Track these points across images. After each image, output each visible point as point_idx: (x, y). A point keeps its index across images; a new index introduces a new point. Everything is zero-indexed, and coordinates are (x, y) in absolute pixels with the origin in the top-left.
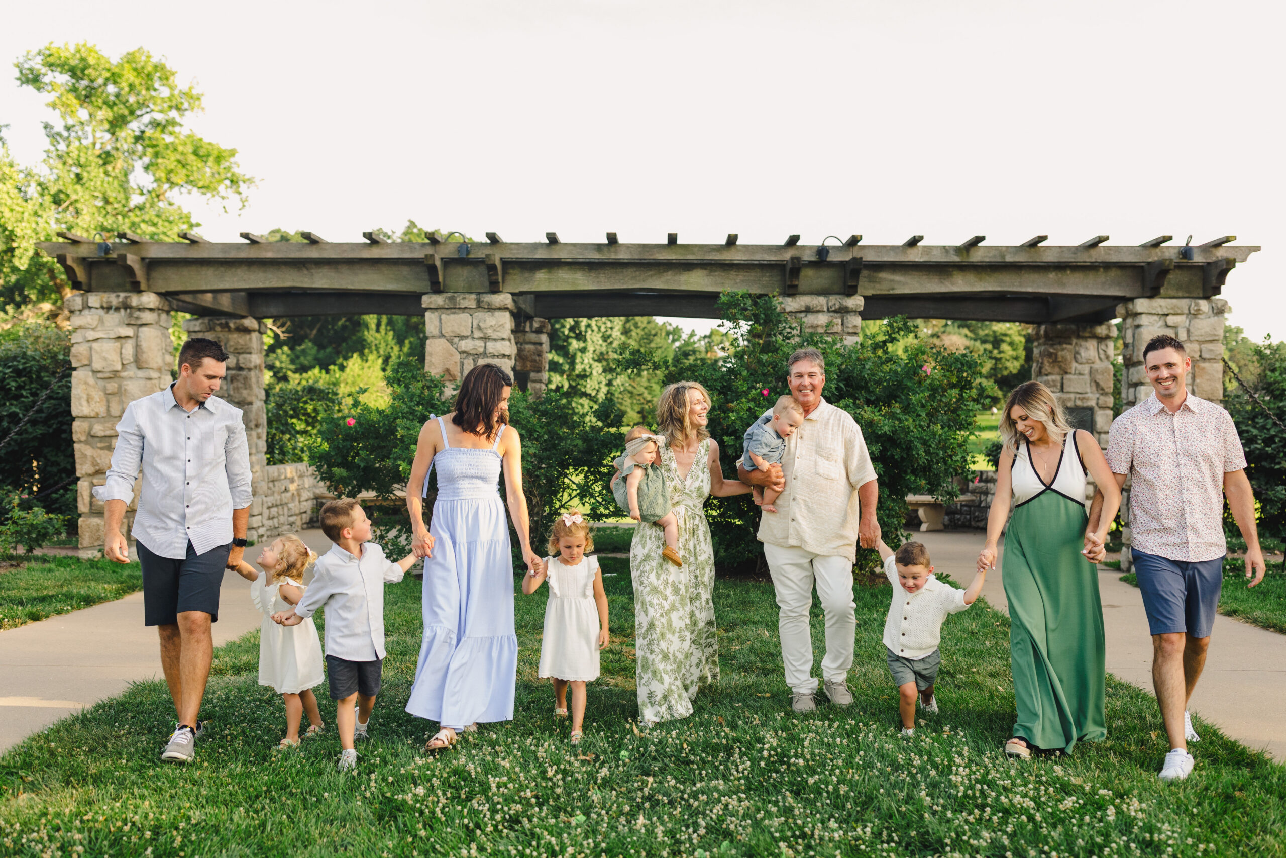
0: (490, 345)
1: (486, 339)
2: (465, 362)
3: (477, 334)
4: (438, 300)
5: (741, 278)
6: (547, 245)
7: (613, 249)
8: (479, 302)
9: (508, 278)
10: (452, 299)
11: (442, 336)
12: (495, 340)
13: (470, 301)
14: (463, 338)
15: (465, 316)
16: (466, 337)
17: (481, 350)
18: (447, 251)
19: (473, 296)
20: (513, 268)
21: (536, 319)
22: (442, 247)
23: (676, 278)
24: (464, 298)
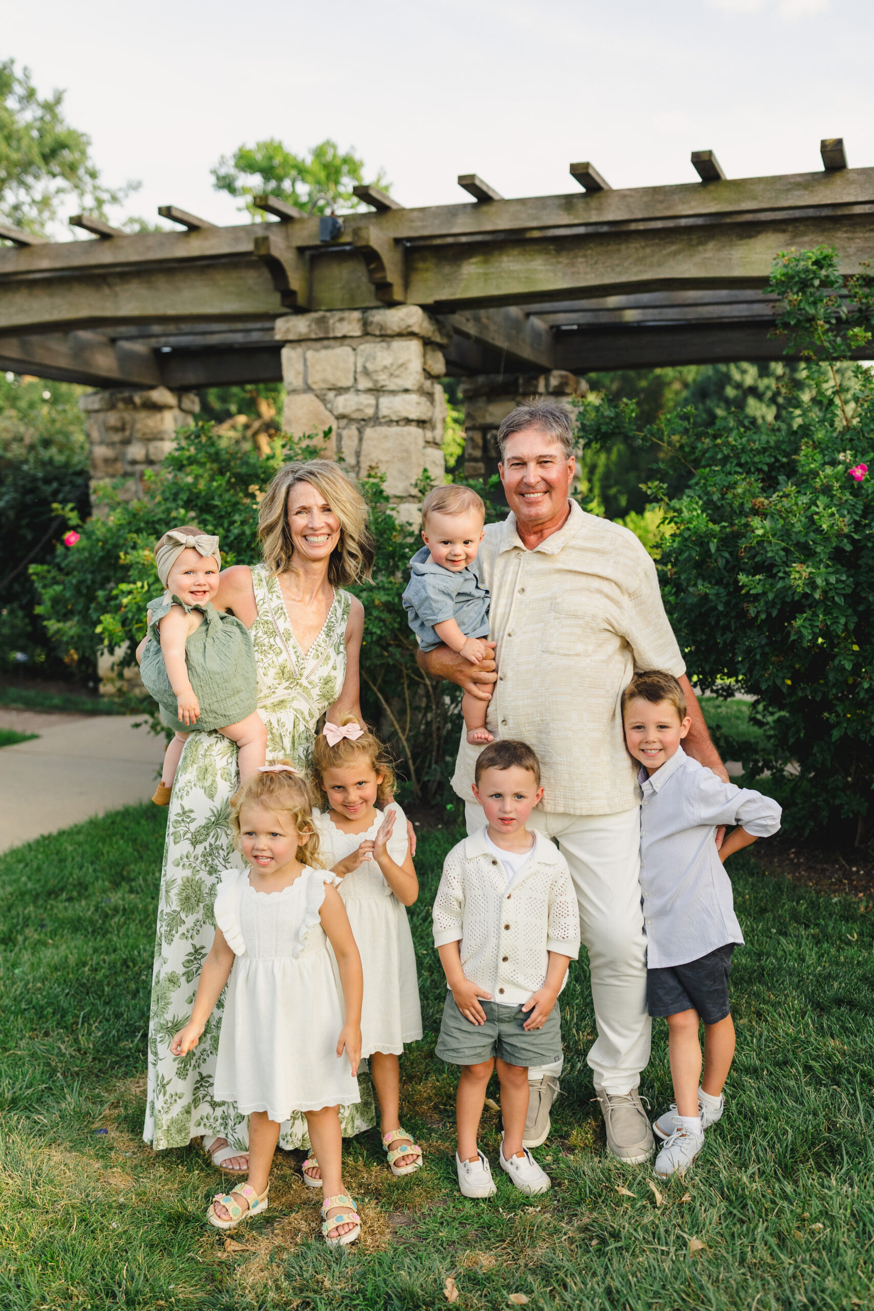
0: (385, 401)
1: (377, 391)
2: (345, 433)
3: (364, 384)
4: (299, 325)
5: (859, 243)
6: (474, 206)
7: (594, 203)
8: (365, 323)
9: (416, 278)
10: (322, 321)
11: (308, 389)
12: (393, 392)
13: (350, 325)
14: (341, 391)
15: (342, 352)
16: (346, 390)
17: (370, 412)
18: (305, 233)
19: (356, 315)
20: (424, 260)
21: (556, 373)
22: (297, 227)
23: (724, 254)
24: (341, 320)
